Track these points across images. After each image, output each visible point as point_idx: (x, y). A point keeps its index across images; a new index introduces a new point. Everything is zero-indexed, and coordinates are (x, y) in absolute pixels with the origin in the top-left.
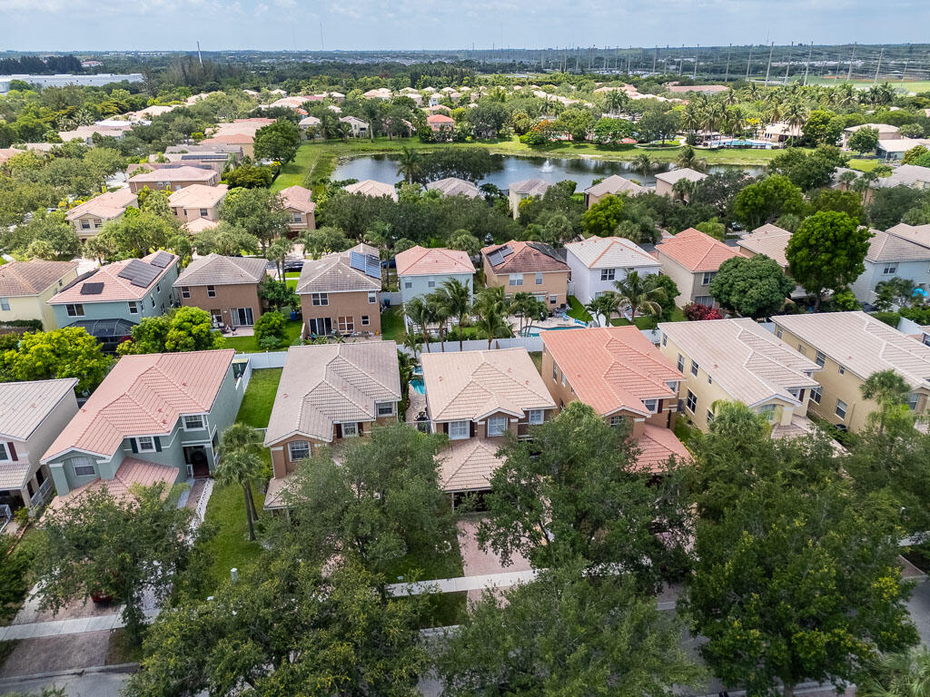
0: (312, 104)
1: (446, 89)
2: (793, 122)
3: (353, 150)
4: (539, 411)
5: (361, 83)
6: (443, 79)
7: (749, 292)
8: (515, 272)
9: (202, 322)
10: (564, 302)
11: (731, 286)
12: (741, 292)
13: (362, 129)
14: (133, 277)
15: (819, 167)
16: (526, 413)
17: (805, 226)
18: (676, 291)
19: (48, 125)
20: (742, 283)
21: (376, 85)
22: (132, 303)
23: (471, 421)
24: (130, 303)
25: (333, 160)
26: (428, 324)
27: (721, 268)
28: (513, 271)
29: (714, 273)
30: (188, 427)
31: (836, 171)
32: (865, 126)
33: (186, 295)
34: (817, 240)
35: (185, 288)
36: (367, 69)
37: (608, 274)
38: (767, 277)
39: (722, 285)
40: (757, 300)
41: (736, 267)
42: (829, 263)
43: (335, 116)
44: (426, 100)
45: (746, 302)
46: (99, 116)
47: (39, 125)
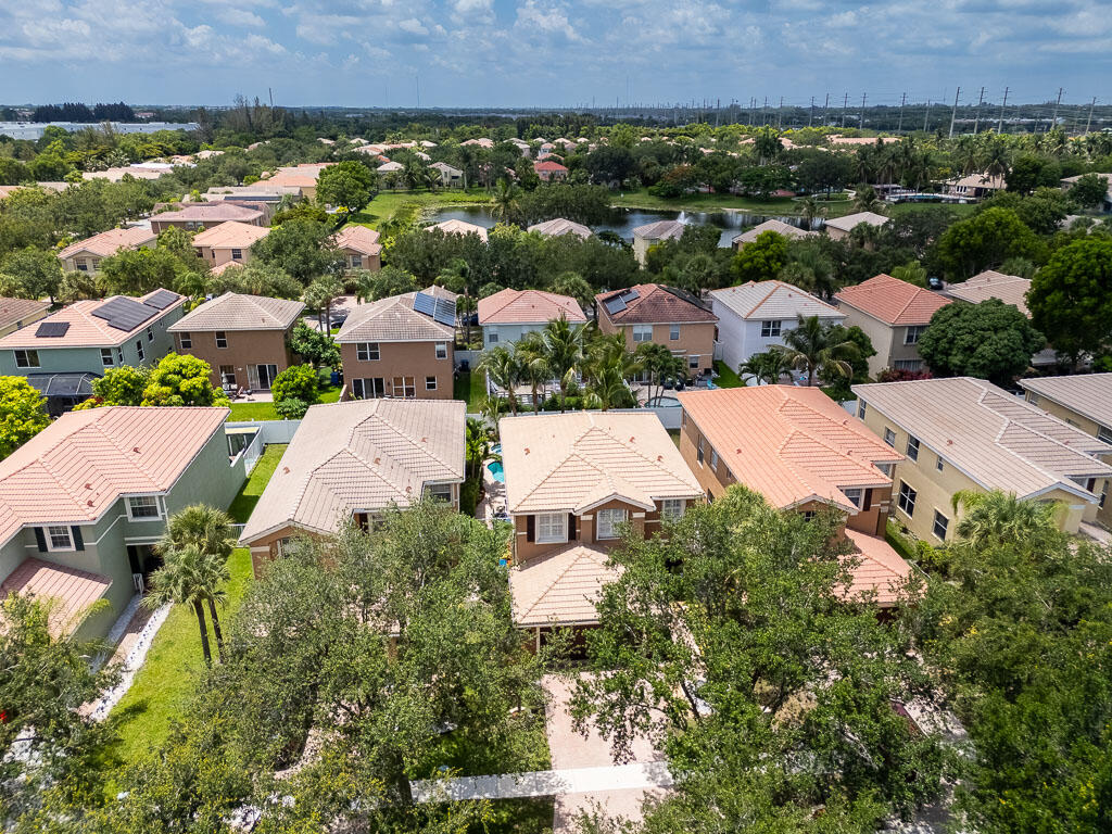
0: (395, 151)
1: (561, 140)
2: (995, 172)
3: (441, 201)
4: (678, 503)
5: (457, 133)
6: (556, 129)
7: (980, 349)
8: (641, 321)
9: (195, 375)
10: (710, 366)
11: (951, 342)
12: (966, 349)
13: (454, 177)
14: (114, 317)
15: (1043, 212)
16: (658, 503)
17: (1058, 260)
18: (871, 348)
19: (72, 166)
20: (968, 337)
21: (476, 134)
22: (106, 351)
23: (571, 514)
24: (103, 350)
25: (416, 211)
26: (516, 384)
27: (935, 319)
28: (638, 320)
29: (921, 328)
30: (135, 515)
31: (1065, 218)
32: (1090, 174)
33: (187, 344)
34: (1077, 277)
35: (185, 335)
36: (468, 121)
37: (770, 327)
38: (1004, 328)
39: (938, 340)
40: (992, 361)
41: (957, 315)
42: (1092, 310)
43: (423, 163)
44: (535, 150)
45: (974, 364)
46: (136, 159)
47: (61, 164)
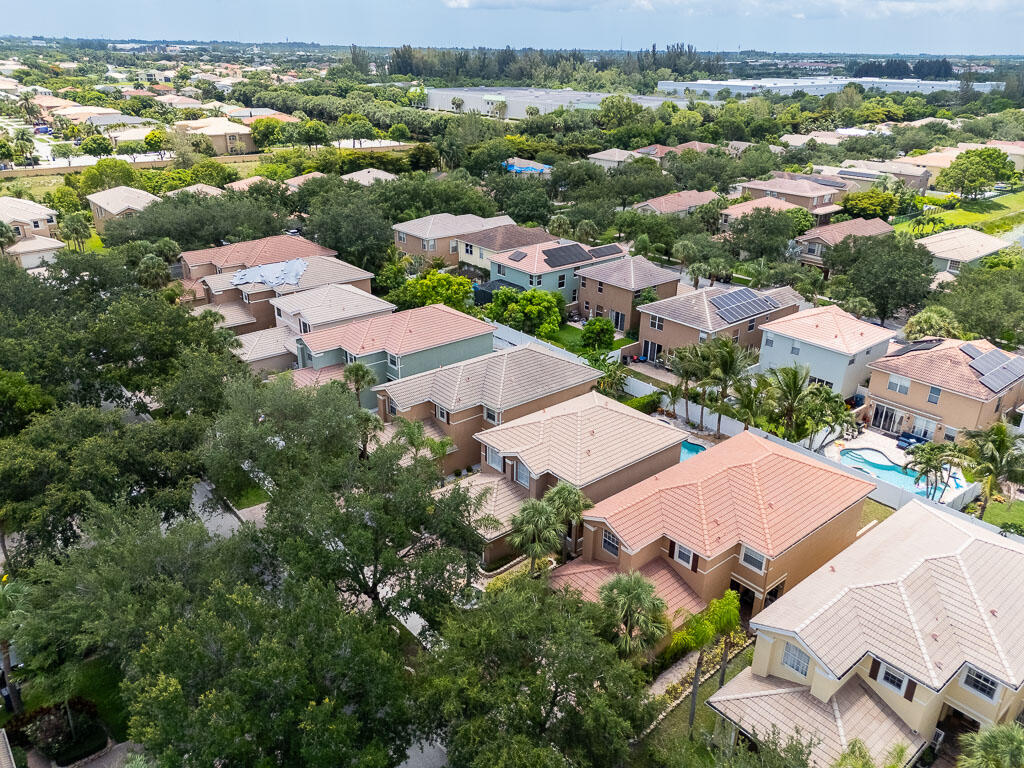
8: (898, 372)
24: (530, 275)
28: (896, 370)
30: (390, 363)
33: (584, 285)
35: (584, 278)
